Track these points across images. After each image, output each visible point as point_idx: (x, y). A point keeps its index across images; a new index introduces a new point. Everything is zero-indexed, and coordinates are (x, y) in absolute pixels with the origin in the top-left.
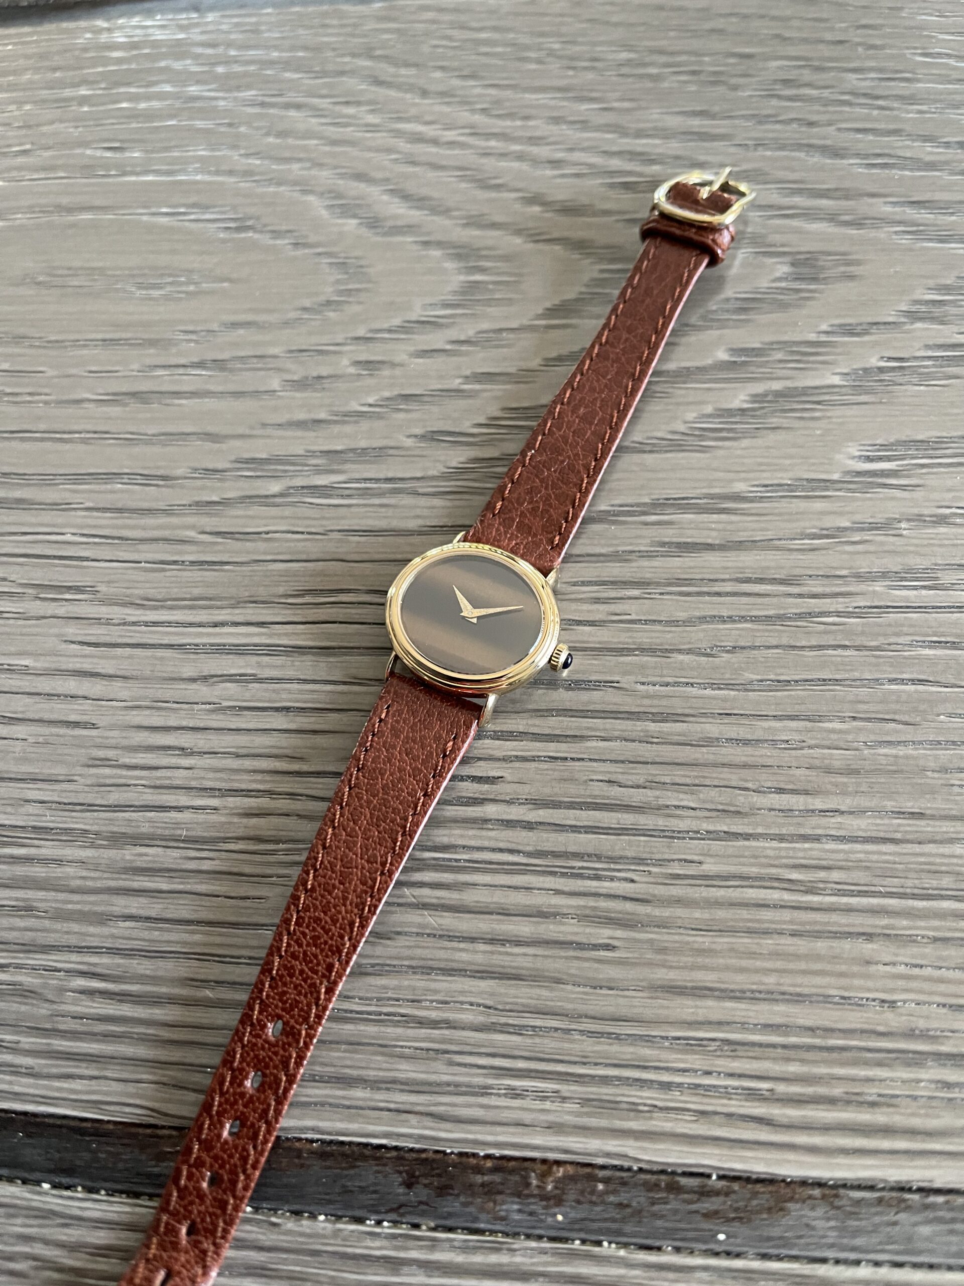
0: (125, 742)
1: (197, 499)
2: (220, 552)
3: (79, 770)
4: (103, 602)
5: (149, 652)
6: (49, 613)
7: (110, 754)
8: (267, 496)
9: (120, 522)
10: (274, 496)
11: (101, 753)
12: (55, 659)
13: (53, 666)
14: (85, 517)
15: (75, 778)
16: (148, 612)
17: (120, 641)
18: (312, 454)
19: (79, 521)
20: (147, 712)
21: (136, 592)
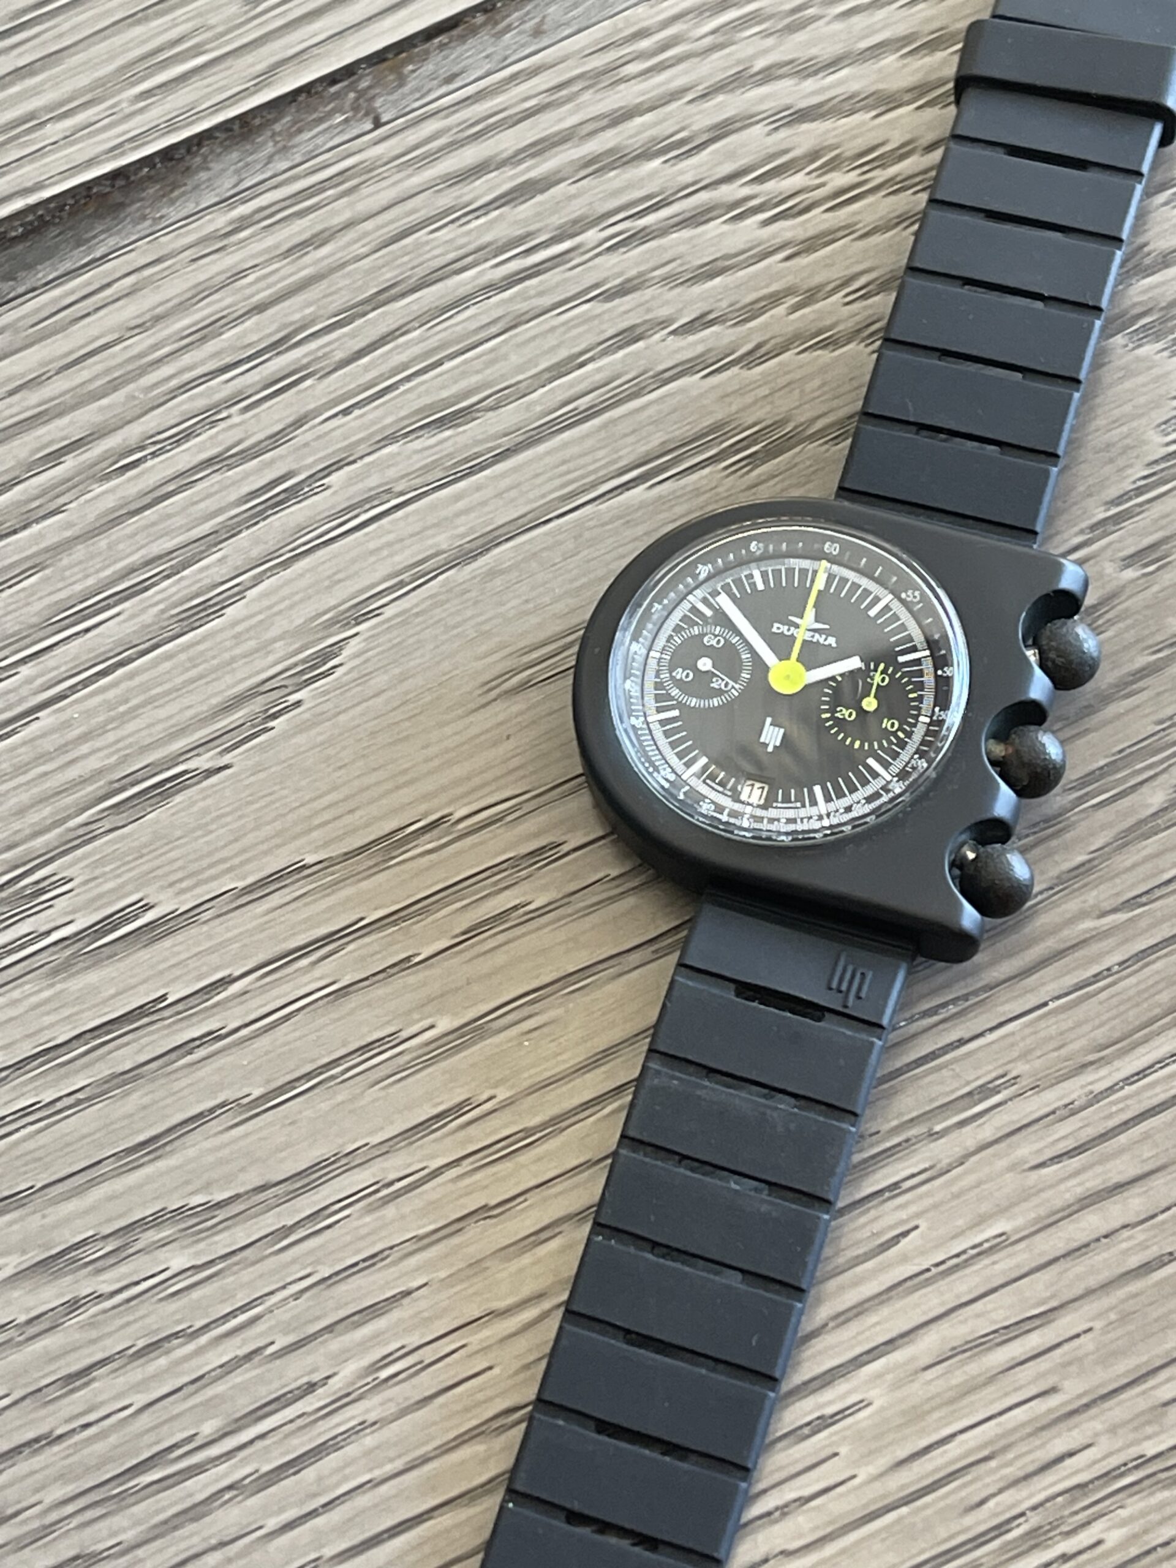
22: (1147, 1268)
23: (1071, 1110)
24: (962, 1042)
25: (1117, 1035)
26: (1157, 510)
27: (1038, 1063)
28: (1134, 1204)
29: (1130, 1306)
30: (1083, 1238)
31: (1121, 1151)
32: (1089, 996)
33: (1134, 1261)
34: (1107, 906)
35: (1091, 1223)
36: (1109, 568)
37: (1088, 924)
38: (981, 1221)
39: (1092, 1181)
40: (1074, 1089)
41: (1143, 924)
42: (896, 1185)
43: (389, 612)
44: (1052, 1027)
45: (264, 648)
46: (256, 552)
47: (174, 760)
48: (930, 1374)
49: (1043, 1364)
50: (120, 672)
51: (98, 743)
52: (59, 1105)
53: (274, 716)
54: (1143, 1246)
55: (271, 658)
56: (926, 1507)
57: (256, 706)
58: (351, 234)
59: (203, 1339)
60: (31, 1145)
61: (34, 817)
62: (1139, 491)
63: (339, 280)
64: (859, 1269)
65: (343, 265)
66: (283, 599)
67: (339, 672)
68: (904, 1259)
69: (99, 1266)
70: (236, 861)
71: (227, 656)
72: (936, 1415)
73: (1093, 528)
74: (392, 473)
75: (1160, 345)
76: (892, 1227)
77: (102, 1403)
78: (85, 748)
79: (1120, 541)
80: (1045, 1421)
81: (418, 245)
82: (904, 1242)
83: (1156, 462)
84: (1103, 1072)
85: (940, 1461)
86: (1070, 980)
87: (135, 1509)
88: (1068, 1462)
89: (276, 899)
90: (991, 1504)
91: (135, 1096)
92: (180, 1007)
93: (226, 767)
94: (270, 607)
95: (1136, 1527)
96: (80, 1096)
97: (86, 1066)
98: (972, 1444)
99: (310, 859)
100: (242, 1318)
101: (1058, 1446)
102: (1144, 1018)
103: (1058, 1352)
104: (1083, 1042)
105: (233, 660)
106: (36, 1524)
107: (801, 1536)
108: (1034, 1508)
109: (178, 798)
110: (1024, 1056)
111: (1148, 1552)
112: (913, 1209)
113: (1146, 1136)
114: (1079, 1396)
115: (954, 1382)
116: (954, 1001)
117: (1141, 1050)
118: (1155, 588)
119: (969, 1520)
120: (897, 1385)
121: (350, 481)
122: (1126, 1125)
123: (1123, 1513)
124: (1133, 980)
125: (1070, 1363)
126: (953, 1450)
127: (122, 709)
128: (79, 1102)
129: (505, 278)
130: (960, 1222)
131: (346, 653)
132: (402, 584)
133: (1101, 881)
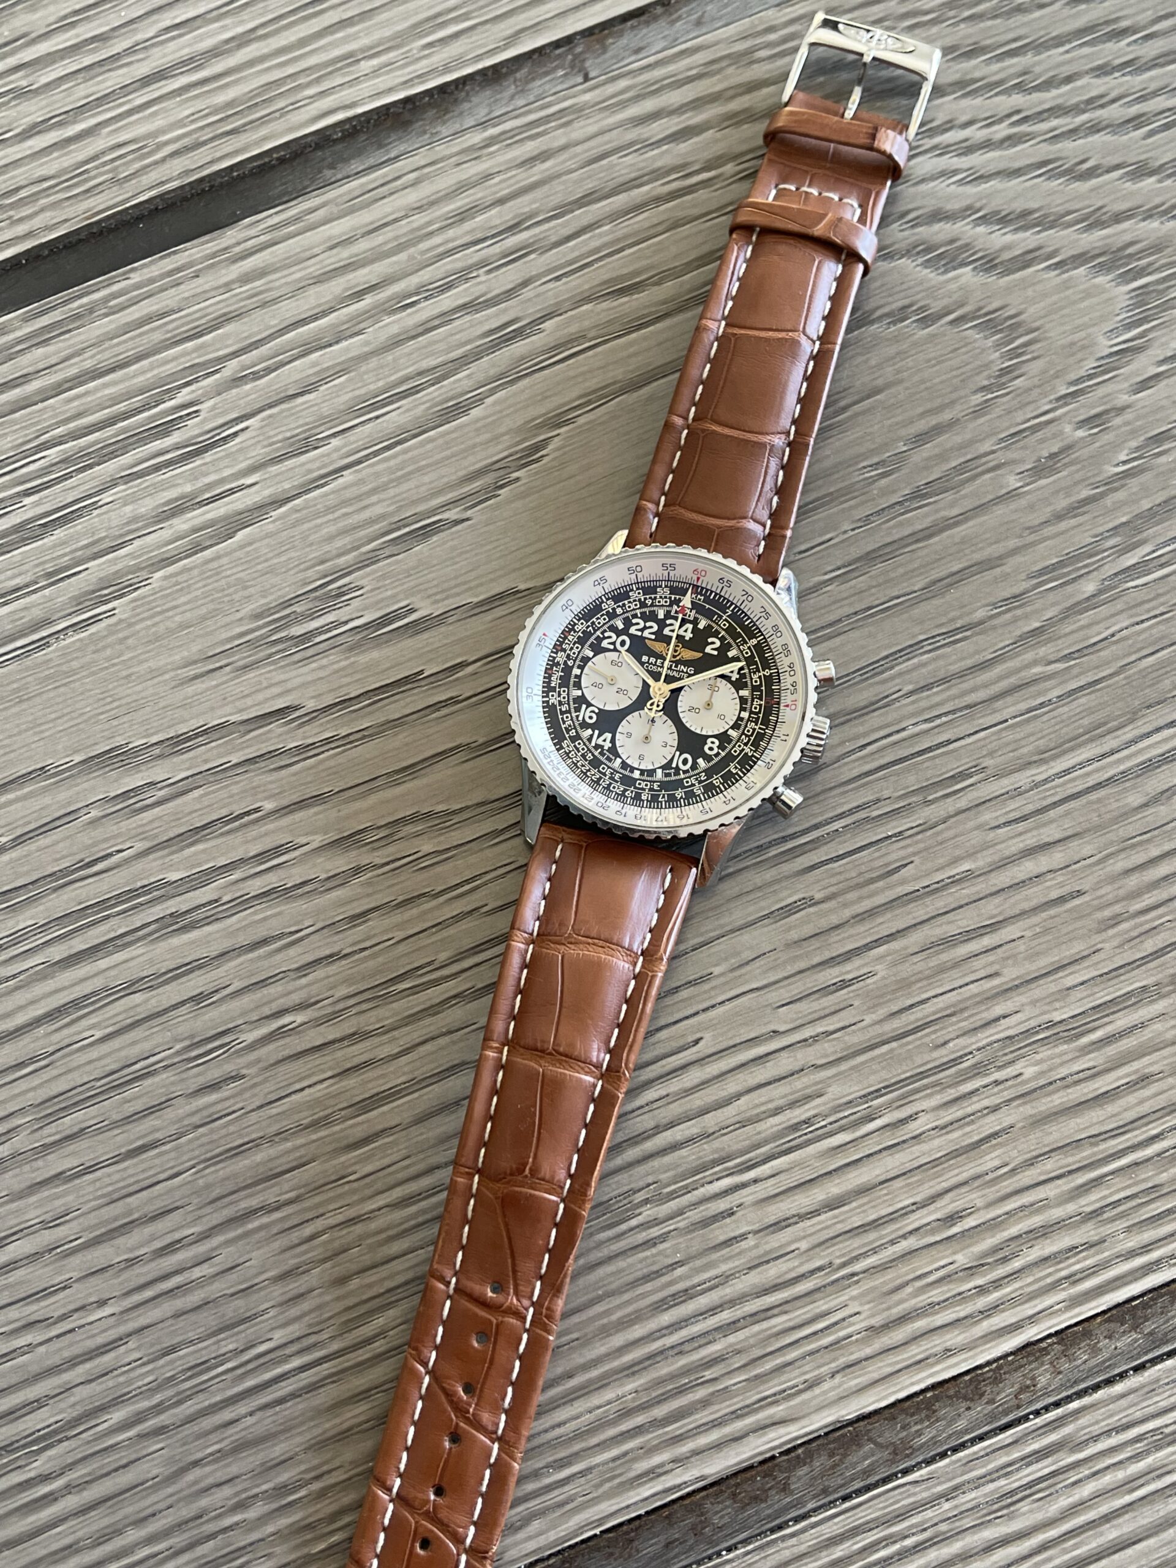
0: (1122, 892)
1: (1018, 633)
2: (1081, 674)
3: (1098, 938)
4: (998, 776)
5: (1083, 800)
6: (951, 810)
7: (1117, 909)
8: (1088, 599)
9: (954, 691)
10: (1094, 596)
11: (1107, 913)
12: (991, 851)
13: (996, 858)
14: (913, 702)
15: (1099, 946)
16: (1052, 764)
17: (1045, 803)
18: (1102, 537)
19: (911, 708)
20: (1123, 855)
21: (1025, 750)
22: (1062, 900)
23: (1018, 792)
24: (949, 742)
25: (1053, 745)
26: (1101, 391)
27: (999, 760)
28: (1057, 858)
29: (1049, 924)
30: (1022, 876)
31: (1051, 822)
32: (1036, 717)
33: (1054, 894)
34: (1052, 657)
35: (1029, 867)
36: (1068, 428)
37: (1037, 670)
38: (955, 861)
39: (1030, 840)
40: (1023, 779)
41: (1075, 671)
42: (900, 833)
43: (581, 420)
44: (1009, 736)
45: (496, 439)
46: (493, 372)
47: (433, 512)
48: (915, 959)
49: (991, 957)
50: (399, 448)
51: (382, 496)
52: (352, 738)
53: (502, 487)
54: (1061, 885)
55: (500, 447)
56: (908, 1043)
57: (488, 479)
58: (565, 156)
59: (441, 899)
60: (332, 763)
61: (339, 543)
62: (1090, 377)
63: (557, 186)
64: (872, 887)
65: (559, 176)
66: (509, 407)
67: (545, 460)
68: (903, 882)
69: (375, 845)
70: (473, 584)
71: (470, 443)
72: (919, 985)
73: (1058, 399)
74: (586, 324)
75: (1110, 277)
76: (896, 861)
77: (374, 935)
78: (374, 499)
79: (1075, 410)
80: (989, 994)
81: (611, 166)
82: (903, 871)
83: (1102, 358)
84: (1044, 768)
85: (919, 1015)
86: (1023, 706)
87: (394, 1005)
88: (1002, 1021)
89: (499, 612)
90: (951, 1044)
91: (400, 736)
92: (432, 679)
93: (468, 519)
94: (501, 411)
95: (1044, 1066)
96: (365, 733)
97: (370, 713)
98: (941, 1005)
99: (522, 587)
100: (467, 887)
101: (998, 1010)
102: (1071, 735)
103: (999, 950)
104: (1031, 748)
105: (474, 446)
106: (329, 1010)
107: (827, 1056)
108: (979, 1049)
109: (435, 538)
110: (991, 754)
111: (1051, 1083)
112: (910, 850)
113: (1067, 813)
114: (1014, 980)
115: (931, 964)
116: (946, 714)
117: (1067, 757)
118: (1097, 444)
119: (935, 1054)
120: (894, 964)
121: (558, 328)
122: (1055, 805)
123: (1038, 1057)
124: (1066, 709)
125: (1008, 958)
126: (928, 1008)
127: (399, 473)
128: (364, 737)
129: (670, 193)
130: (941, 861)
131: (551, 447)
132: (589, 402)
133: (1050, 640)
